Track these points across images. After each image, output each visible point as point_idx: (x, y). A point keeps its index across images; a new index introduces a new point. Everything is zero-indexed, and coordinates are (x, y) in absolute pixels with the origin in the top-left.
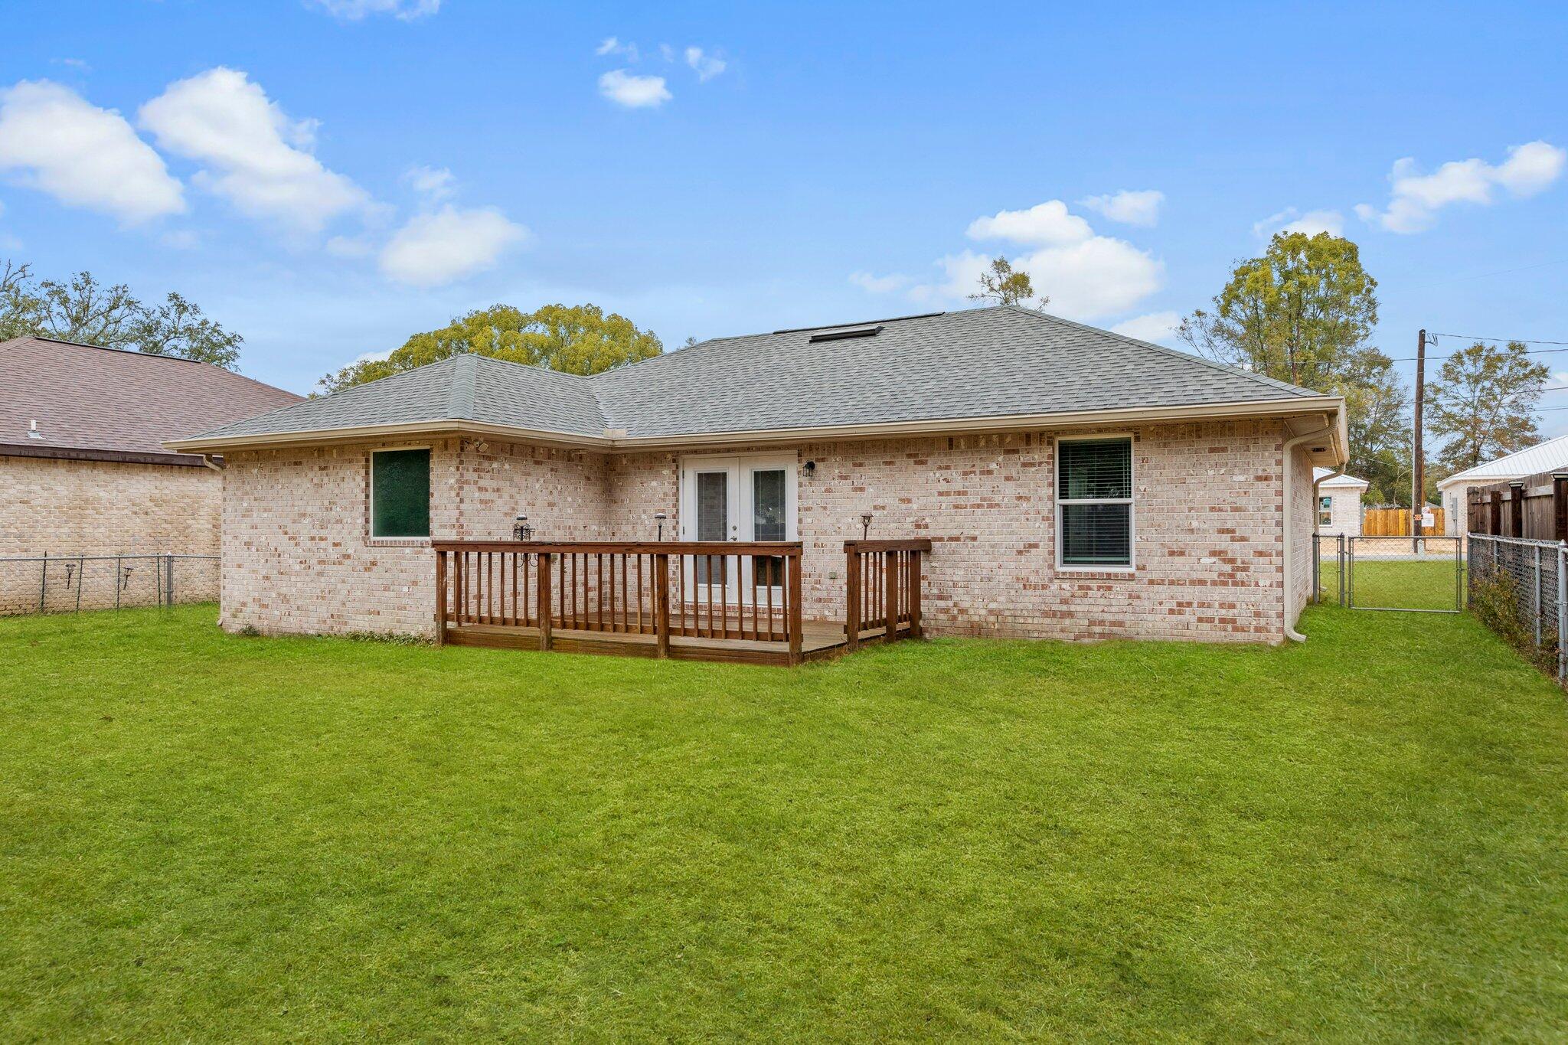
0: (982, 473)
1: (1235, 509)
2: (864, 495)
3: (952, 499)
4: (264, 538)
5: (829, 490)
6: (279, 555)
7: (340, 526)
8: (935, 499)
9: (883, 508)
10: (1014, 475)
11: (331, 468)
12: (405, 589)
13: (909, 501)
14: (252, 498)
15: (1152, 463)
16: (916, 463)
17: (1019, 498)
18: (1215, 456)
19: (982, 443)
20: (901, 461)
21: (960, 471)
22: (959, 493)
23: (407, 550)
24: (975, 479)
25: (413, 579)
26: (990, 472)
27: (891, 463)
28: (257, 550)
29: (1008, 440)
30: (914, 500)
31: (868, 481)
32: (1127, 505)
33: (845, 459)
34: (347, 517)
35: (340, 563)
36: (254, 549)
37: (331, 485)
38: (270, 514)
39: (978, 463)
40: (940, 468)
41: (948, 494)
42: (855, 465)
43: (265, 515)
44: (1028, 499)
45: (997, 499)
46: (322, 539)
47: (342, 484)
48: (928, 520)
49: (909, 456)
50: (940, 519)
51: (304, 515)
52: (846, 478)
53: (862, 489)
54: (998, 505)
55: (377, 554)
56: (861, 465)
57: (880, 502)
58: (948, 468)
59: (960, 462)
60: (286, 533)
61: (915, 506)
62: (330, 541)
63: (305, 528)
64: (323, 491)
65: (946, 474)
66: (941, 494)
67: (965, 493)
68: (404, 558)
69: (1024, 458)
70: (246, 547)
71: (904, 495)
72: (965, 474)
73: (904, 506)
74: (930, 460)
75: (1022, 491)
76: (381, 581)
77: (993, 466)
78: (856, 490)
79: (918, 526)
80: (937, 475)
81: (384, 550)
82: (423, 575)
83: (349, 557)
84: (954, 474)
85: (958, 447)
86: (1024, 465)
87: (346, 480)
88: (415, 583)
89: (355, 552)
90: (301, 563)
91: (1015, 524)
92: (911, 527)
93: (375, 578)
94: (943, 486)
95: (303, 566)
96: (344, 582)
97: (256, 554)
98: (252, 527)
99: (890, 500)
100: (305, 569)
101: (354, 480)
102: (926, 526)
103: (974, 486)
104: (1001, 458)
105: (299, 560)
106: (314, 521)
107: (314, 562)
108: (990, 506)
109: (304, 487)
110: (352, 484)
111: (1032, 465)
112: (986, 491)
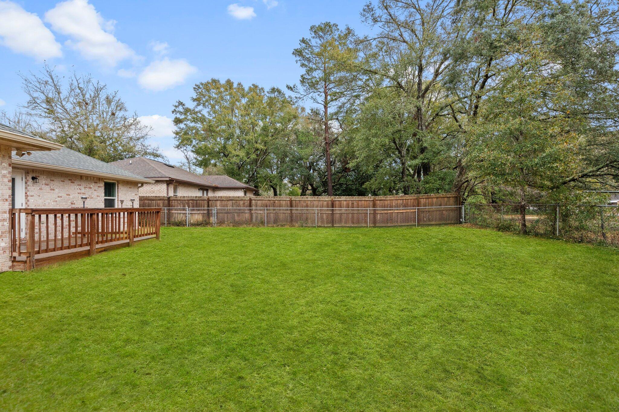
0: (89, 188)
5: (41, 189)
8: (77, 195)
9: (61, 197)
10: (96, 189)
13: (69, 195)
16: (71, 182)
17: (97, 196)
18: (130, 189)
19: (89, 179)
20: (67, 182)
22: (83, 193)
24: (87, 189)
26: (91, 188)
27: (64, 181)
29: (95, 179)
30: (71, 195)
31: (56, 187)
32: (114, 200)
33: (47, 178)
39: (88, 185)
40: (78, 185)
41: (80, 193)
42: (51, 180)
44: (99, 196)
45: (93, 196)
48: (75, 202)
49: (69, 180)
50: (78, 202)
52: (48, 185)
53: (53, 190)
56: (53, 181)
57: (60, 195)
58: (80, 185)
59: (84, 184)
61: (71, 197)
65: (80, 187)
66: (78, 193)
67: (85, 194)
69: (99, 185)
71: (67, 193)
72: (85, 188)
73: (68, 197)
74: (76, 182)
75: (98, 194)
77: (92, 186)
78: (51, 190)
79: (72, 204)
80: (78, 187)
84: (82, 187)
85: (83, 179)
86: (99, 187)
91: (96, 204)
92: (70, 204)
94: (79, 191)
99: (63, 195)
102: (74, 204)
103: (87, 192)
108: (91, 198)
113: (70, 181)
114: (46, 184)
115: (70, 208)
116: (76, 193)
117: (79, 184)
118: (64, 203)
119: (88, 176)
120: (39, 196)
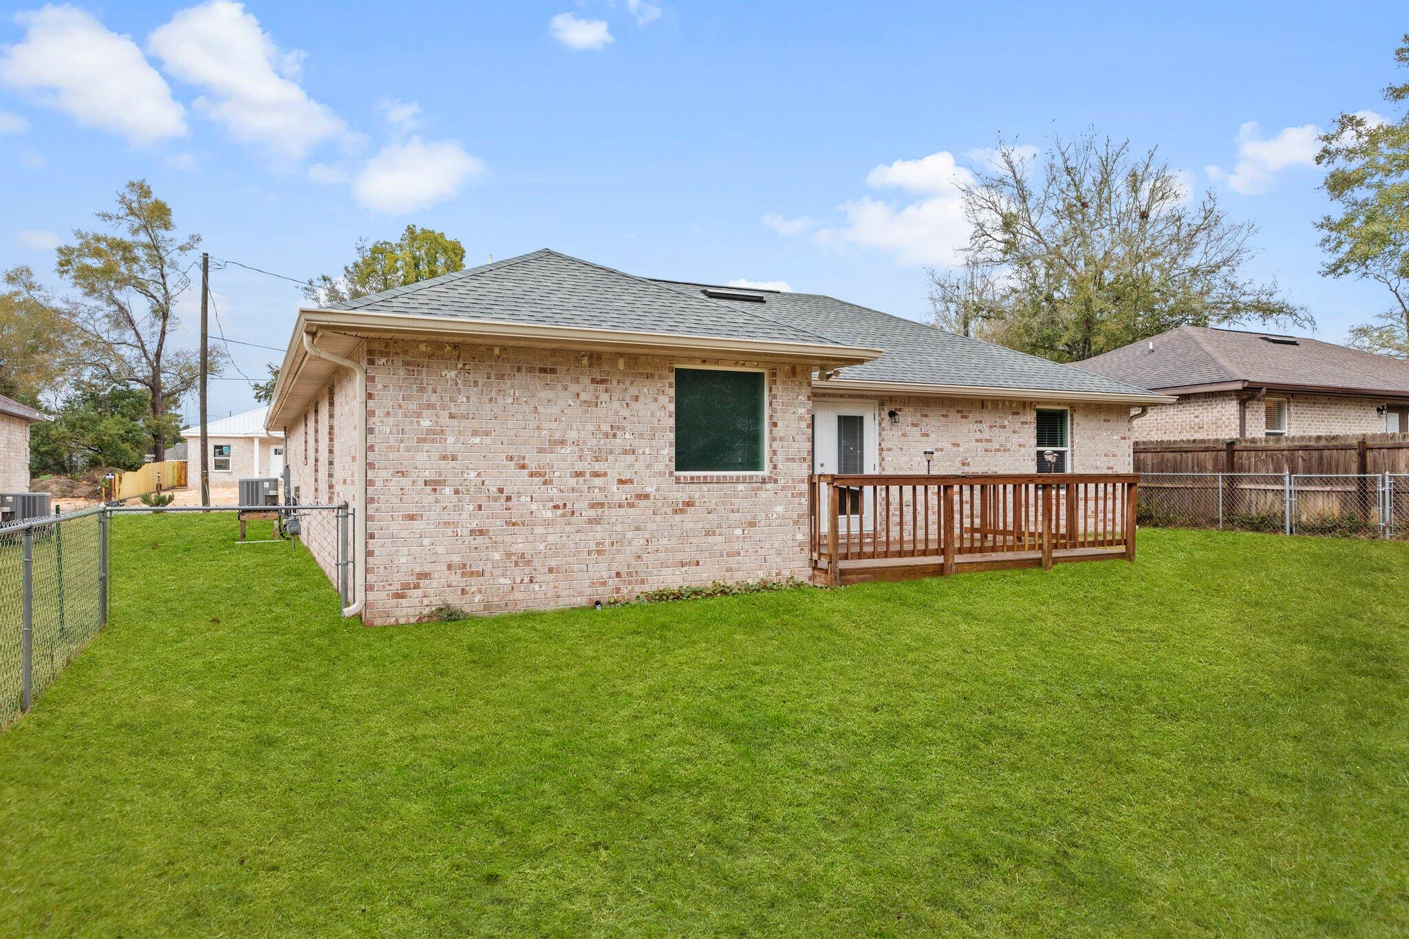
0: (1000, 427)
1: (1114, 456)
2: (929, 439)
3: (983, 444)
4: (473, 475)
5: (904, 435)
6: (508, 499)
7: (630, 458)
8: (974, 444)
9: (942, 450)
10: (1017, 430)
11: (615, 382)
12: (738, 532)
13: (958, 445)
14: (446, 413)
15: (1081, 426)
16: (962, 417)
17: (1020, 445)
18: (1106, 424)
19: (1000, 406)
20: (954, 416)
21: (988, 425)
22: (988, 441)
23: (741, 487)
24: (996, 430)
25: (749, 518)
26: (1004, 427)
27: (946, 416)
28: (457, 492)
29: (1014, 405)
30: (961, 444)
31: (932, 429)
32: (1063, 453)
33: (915, 411)
34: (643, 446)
35: (631, 505)
36: (448, 491)
37: (616, 405)
38: (488, 440)
39: (998, 420)
40: (976, 422)
41: (981, 441)
42: (922, 415)
43: (477, 440)
44: (1024, 446)
45: (1009, 445)
46: (596, 475)
47: (634, 404)
48: (969, 460)
49: (958, 412)
50: (976, 459)
51: (562, 442)
52: (916, 425)
53: (927, 435)
54: (1009, 450)
55: (695, 492)
56: (926, 416)
57: (939, 445)
58: (981, 422)
59: (988, 418)
60: (523, 467)
61: (961, 449)
62: (613, 475)
63: (563, 461)
64: (599, 412)
65: (980, 426)
66: (977, 441)
68: (736, 496)
69: (1022, 419)
70: (429, 488)
71: (955, 440)
72: (991, 427)
73: (954, 449)
74: (971, 415)
75: (1022, 441)
76: (700, 525)
77: (1006, 423)
78: (923, 435)
79: (963, 464)
80: (975, 427)
81: (705, 487)
82: (764, 515)
83: (647, 497)
84: (984, 427)
85: (987, 408)
86: (1023, 423)
87: (642, 399)
88: (752, 524)
89: (658, 490)
90: (556, 507)
91: (1017, 463)
92: (959, 465)
93: (689, 521)
94: (978, 435)
95: (559, 512)
96: (638, 529)
97: (455, 498)
98: (444, 458)
99: (946, 444)
100: (563, 515)
101: (656, 400)
102: (968, 465)
103: (996, 436)
104: (1010, 418)
105: (552, 504)
106: (582, 450)
107: (581, 505)
108: (1005, 451)
109: (562, 403)
110: (653, 406)
111: (1026, 423)
112: (1002, 440)
113: (960, 415)
114: (913, 425)
115: (959, 473)
116: (971, 441)
117: (978, 419)
118: (948, 463)
119: (997, 401)
120: (902, 449)
